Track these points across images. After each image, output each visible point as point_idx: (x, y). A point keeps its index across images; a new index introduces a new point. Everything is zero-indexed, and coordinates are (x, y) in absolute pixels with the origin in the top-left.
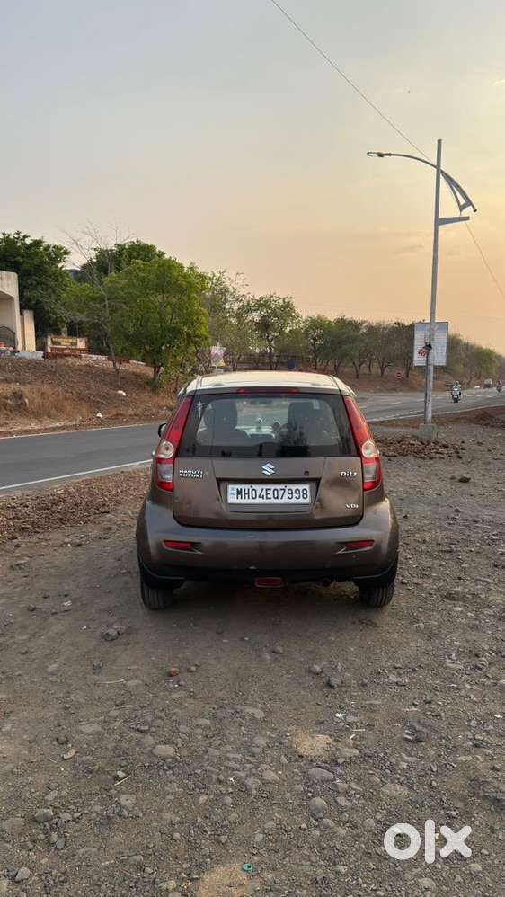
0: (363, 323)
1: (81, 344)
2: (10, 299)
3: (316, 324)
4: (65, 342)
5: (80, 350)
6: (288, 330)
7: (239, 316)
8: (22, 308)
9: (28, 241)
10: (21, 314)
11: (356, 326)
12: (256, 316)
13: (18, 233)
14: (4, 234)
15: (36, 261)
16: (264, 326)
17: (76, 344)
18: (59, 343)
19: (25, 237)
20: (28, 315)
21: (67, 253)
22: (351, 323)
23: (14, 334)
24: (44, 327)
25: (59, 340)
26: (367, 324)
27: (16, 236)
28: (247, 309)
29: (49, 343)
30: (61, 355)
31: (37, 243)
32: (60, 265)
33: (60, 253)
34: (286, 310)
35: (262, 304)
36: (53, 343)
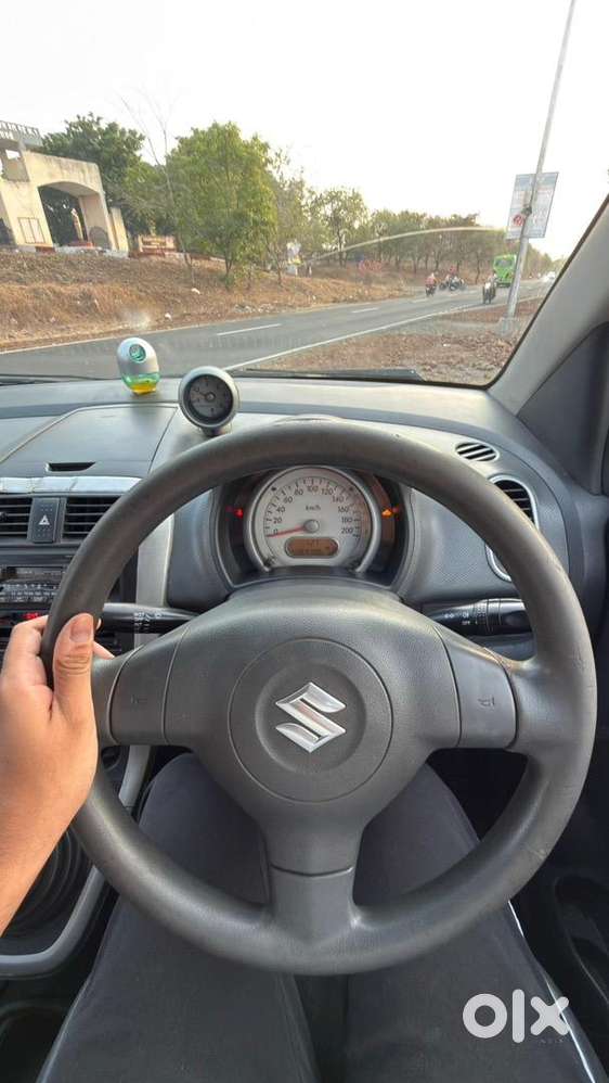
0: (425, 215)
1: (170, 244)
2: (96, 194)
3: (383, 217)
4: (155, 241)
5: (170, 250)
6: (356, 225)
7: (313, 210)
8: (109, 206)
9: (104, 125)
10: (109, 212)
11: (418, 219)
12: (327, 210)
13: (91, 115)
14: (79, 117)
15: (114, 149)
16: (336, 221)
17: (164, 244)
18: (149, 243)
19: (99, 119)
20: (116, 213)
21: (142, 138)
22: (413, 216)
23: (107, 234)
24: (135, 227)
25: (150, 239)
26: (428, 217)
27: (90, 119)
28: (319, 202)
29: (141, 244)
30: (149, 253)
31: (112, 127)
32: (138, 153)
33: (133, 141)
34: (354, 203)
35: (334, 197)
36: (145, 243)
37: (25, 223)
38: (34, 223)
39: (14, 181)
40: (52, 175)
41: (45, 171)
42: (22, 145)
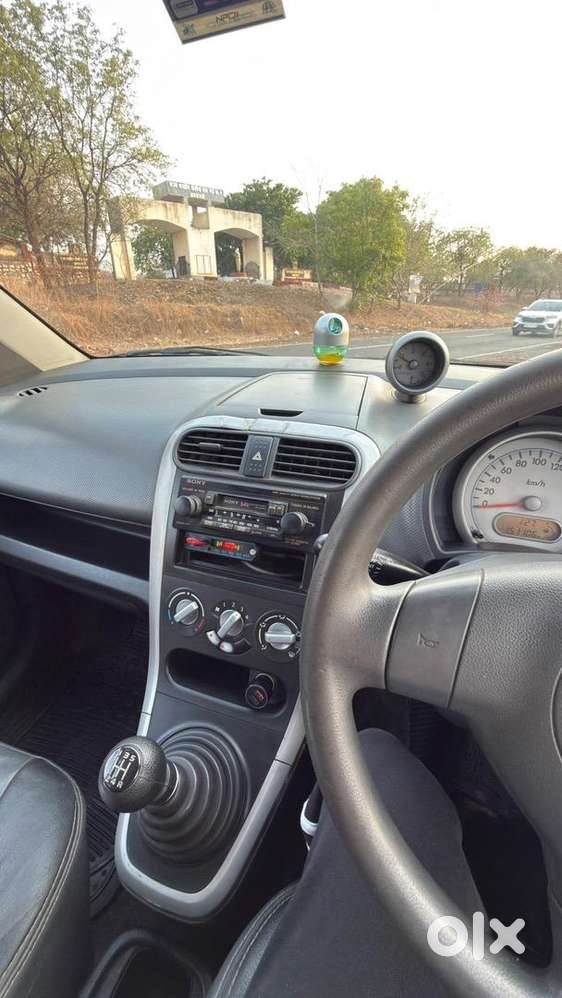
0: (553, 251)
1: (307, 275)
2: (256, 237)
3: (509, 254)
4: (295, 273)
5: (306, 280)
6: (480, 259)
7: (439, 248)
8: (265, 246)
9: (272, 186)
10: (264, 250)
11: (546, 254)
12: (454, 247)
13: (264, 178)
14: (254, 181)
15: (276, 203)
16: (460, 256)
17: (302, 275)
18: (290, 275)
19: (269, 181)
20: (269, 251)
21: (300, 194)
22: (541, 251)
23: (259, 267)
24: (282, 261)
25: (292, 272)
27: (263, 181)
28: (446, 240)
29: (284, 275)
30: (289, 282)
31: (279, 187)
32: (294, 206)
33: (294, 195)
34: (480, 240)
35: (461, 236)
36: (287, 275)
37: (200, 259)
38: (207, 259)
39: (199, 229)
40: (226, 224)
41: (222, 221)
42: (209, 203)
